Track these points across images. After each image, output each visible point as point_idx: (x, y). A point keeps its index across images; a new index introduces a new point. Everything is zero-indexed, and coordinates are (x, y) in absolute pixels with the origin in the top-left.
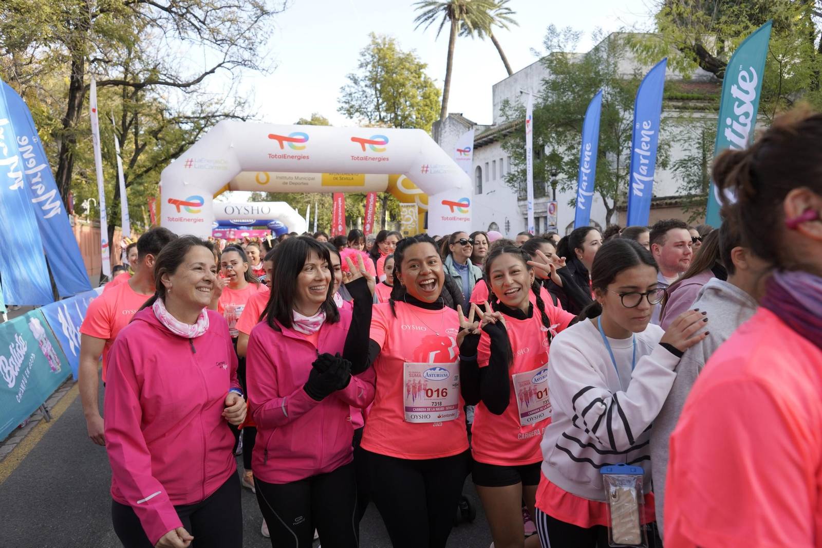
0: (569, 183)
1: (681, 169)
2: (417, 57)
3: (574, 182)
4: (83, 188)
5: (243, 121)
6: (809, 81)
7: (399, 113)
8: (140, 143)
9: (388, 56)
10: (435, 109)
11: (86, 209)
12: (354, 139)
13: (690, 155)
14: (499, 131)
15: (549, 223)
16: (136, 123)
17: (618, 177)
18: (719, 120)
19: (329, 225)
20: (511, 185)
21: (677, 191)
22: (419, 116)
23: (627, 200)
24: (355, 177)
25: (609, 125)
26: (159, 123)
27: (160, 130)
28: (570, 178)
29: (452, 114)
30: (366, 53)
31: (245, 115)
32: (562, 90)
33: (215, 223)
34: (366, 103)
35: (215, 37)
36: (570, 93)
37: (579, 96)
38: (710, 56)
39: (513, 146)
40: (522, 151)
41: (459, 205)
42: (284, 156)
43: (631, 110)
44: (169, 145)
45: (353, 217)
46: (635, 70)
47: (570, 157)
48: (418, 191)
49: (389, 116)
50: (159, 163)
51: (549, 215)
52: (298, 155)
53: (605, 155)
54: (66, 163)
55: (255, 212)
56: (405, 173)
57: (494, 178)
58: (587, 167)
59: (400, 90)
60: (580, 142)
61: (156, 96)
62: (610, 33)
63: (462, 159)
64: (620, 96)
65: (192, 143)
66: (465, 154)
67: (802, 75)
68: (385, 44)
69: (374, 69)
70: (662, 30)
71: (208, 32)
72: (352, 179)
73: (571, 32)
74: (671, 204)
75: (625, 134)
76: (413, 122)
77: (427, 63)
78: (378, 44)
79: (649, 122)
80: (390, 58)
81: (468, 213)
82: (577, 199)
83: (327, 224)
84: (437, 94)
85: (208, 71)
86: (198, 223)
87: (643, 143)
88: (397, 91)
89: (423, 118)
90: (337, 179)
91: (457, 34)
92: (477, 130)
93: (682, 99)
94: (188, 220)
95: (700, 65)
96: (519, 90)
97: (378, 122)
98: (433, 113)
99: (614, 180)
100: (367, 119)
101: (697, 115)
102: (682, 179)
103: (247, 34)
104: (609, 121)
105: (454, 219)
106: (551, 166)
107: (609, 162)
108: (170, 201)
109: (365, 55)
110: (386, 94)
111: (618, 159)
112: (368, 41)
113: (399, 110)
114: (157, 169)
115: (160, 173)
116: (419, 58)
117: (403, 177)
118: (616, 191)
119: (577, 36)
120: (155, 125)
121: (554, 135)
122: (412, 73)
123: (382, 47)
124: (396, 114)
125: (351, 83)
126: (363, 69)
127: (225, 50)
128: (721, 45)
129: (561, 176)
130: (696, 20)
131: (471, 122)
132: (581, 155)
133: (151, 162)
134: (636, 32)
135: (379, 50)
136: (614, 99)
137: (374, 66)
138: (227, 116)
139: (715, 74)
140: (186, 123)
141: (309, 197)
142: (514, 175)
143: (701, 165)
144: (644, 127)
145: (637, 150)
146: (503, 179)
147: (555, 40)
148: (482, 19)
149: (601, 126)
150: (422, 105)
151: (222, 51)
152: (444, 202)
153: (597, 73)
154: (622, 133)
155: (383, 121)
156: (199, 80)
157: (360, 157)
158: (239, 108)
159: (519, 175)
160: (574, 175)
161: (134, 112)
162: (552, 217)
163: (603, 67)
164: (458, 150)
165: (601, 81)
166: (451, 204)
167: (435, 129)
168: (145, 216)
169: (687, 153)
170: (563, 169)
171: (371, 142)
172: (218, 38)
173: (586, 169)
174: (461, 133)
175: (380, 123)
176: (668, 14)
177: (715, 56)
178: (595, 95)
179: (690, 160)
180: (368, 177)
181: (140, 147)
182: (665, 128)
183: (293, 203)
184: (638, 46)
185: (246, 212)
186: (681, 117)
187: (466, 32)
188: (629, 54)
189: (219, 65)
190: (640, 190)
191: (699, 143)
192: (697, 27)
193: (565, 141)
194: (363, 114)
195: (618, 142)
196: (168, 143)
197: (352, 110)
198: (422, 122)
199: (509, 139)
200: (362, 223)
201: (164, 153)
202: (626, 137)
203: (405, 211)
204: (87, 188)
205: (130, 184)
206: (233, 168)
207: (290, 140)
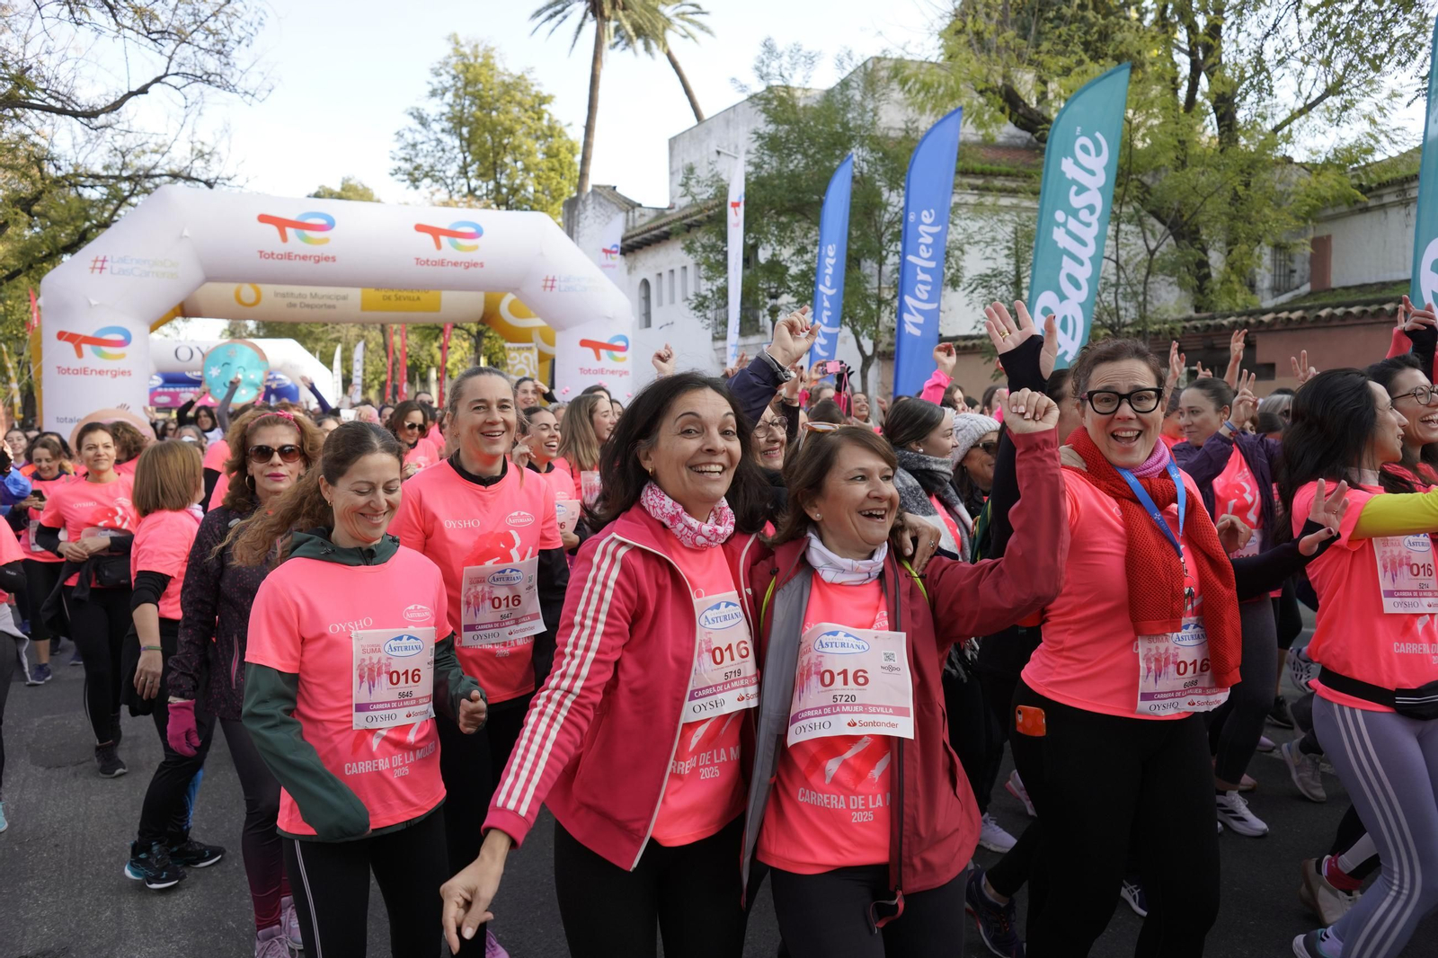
1: (980, 289)
2: (535, 82)
5: (207, 188)
6: (1172, 155)
7: (503, 181)
9: (482, 79)
10: (568, 177)
12: (420, 228)
13: (995, 267)
14: (680, 219)
17: (880, 301)
18: (1041, 211)
19: (376, 382)
20: (700, 314)
21: (975, 327)
22: (540, 188)
23: (895, 341)
24: (423, 295)
25: (866, 214)
26: (33, 183)
27: (37, 198)
28: (802, 301)
29: (599, 187)
30: (442, 71)
31: (212, 176)
32: (786, 151)
33: (155, 377)
34: (443, 161)
35: (147, 23)
36: (799, 157)
37: (816, 162)
38: (1025, 104)
39: (703, 247)
40: (720, 257)
41: (610, 347)
42: (289, 256)
43: (900, 190)
44: (56, 228)
45: (420, 367)
46: (906, 122)
47: (800, 267)
48: (537, 322)
49: (484, 187)
50: (39, 262)
52: (314, 254)
53: (859, 265)
56: (515, 290)
57: (672, 301)
58: (829, 284)
59: (505, 141)
60: (816, 241)
61: (27, 131)
62: (866, 58)
64: (882, 166)
65: (105, 225)
67: (1161, 145)
68: (476, 57)
69: (458, 101)
70: (950, 57)
71: (130, 14)
72: (418, 298)
73: (801, 53)
74: (965, 348)
75: (891, 230)
76: (528, 199)
77: (553, 93)
78: (463, 56)
79: (932, 211)
80: (487, 81)
81: (626, 361)
83: (373, 380)
84: (572, 151)
85: (134, 88)
86: (120, 377)
87: (923, 247)
88: (500, 142)
89: (547, 192)
90: (389, 298)
91: (607, 43)
92: (642, 215)
93: (983, 174)
94: (100, 372)
95: (1010, 119)
96: (714, 148)
97: (465, 196)
98: (565, 183)
99: (874, 307)
100: (444, 191)
101: (1005, 201)
102: (982, 307)
103: (211, 24)
104: (866, 208)
105: (602, 371)
106: (769, 281)
107: (864, 277)
108: (61, 335)
109: (441, 75)
110: (480, 147)
111: (880, 271)
112: (447, 49)
113: (504, 176)
114: (32, 273)
115: (39, 281)
116: (539, 84)
117: (510, 297)
118: (877, 326)
119: (811, 59)
120: (26, 191)
121: (773, 229)
122: (526, 111)
123: (472, 61)
124: (498, 186)
125: (415, 124)
126: (436, 100)
127: (167, 51)
128: (1043, 88)
129: (786, 299)
130: (1004, 45)
131: (631, 201)
132: (819, 264)
133: (18, 259)
134: (908, 58)
135: (467, 68)
136: (873, 170)
137: (457, 95)
138: (175, 176)
139: (1033, 134)
140: (92, 187)
141: (339, 331)
142: (705, 297)
143: (1011, 284)
144: (924, 219)
145: (910, 258)
146: (687, 303)
147: (775, 64)
148: (649, 21)
149: (852, 215)
150: (544, 168)
151: (160, 52)
152: (584, 343)
153: (845, 125)
154: (887, 228)
155: (475, 196)
156: (116, 106)
157: (431, 259)
158: (199, 164)
159: (714, 296)
160: (808, 297)
163: (855, 114)
165: (852, 138)
166: (596, 346)
167: (568, 212)
168: (10, 364)
169: (990, 263)
170: (789, 287)
171: (452, 234)
172: (153, 28)
173: (827, 289)
175: (469, 198)
176: (959, 32)
177: (1033, 104)
178: (842, 162)
179: (995, 276)
180: (447, 296)
182: (957, 222)
183: (308, 341)
184: (910, 84)
186: (981, 204)
187: (624, 42)
188: (897, 94)
189: (158, 80)
190: (916, 325)
191: (1009, 248)
192: (1005, 56)
193: (792, 240)
194: (437, 181)
195: (880, 243)
196: (54, 223)
197: (417, 174)
198: (545, 198)
199: (699, 235)
200: (438, 379)
201: (48, 242)
202: (893, 234)
203: (515, 358)
206: (189, 276)
207: (300, 225)
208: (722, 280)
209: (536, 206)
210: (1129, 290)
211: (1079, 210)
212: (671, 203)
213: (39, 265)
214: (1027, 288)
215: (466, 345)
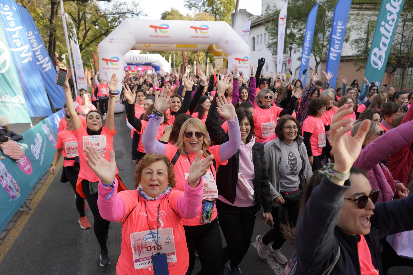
0: (298, 49)
1: (355, 44)
3: (301, 48)
4: (61, 48)
5: (137, 16)
7: (214, 7)
10: (233, 5)
11: (64, 59)
12: (192, 27)
13: (360, 37)
14: (264, 19)
15: (287, 68)
16: (85, 18)
17: (323, 46)
19: (180, 65)
20: (269, 49)
21: (352, 53)
22: (225, 9)
23: (327, 57)
25: (320, 19)
26: (96, 17)
28: (299, 46)
29: (241, 9)
31: (138, 12)
33: (125, 64)
34: (198, 2)
36: (301, 1)
37: (306, 3)
39: (271, 29)
40: (276, 32)
41: (243, 60)
42: (157, 36)
43: (332, 12)
45: (192, 60)
47: (299, 35)
49: (209, 9)
50: (98, 38)
51: (287, 64)
52: (164, 35)
53: (317, 35)
54: (53, 41)
55: (144, 59)
57: (261, 43)
58: (308, 43)
60: (305, 27)
63: (245, 35)
64: (327, 4)
65: (112, 28)
66: (246, 33)
74: (349, 60)
76: (221, 12)
79: (342, 21)
81: (247, 64)
82: (301, 58)
86: (117, 70)
87: (338, 33)
92: (253, 18)
93: (359, 4)
94: (112, 69)
97: (204, 12)
98: (232, 7)
99: (321, 47)
100: (198, 10)
101: (366, 12)
102: (355, 49)
105: (240, 67)
106: (290, 40)
107: (318, 38)
108: (103, 59)
111: (324, 37)
113: (215, 5)
114: (96, 41)
115: (98, 45)
117: (215, 45)
118: (321, 53)
120: (94, 19)
121: (292, 24)
124: (213, 8)
129: (295, 46)
131: (250, 14)
132: (305, 35)
133: (93, 38)
136: (323, 5)
138: (129, 13)
140: (109, 17)
142: (271, 44)
143: (365, 42)
144: (338, 24)
145: (333, 36)
146: (266, 46)
150: (226, 3)
152: (236, 59)
154: (327, 24)
155: (206, 12)
157: (195, 36)
158: (135, 8)
159: (273, 44)
161: (83, 12)
162: (289, 65)
164: (244, 31)
166: (239, 60)
167: (233, 17)
168: (92, 65)
169: (359, 36)
170: (295, 42)
171: (200, 29)
173: (307, 44)
174: (245, 20)
179: (360, 40)
181: (87, 29)
182: (350, 21)
183: (163, 54)
185: (140, 59)
186: (358, 14)
190: (334, 57)
191: (366, 31)
193: (297, 27)
194: (196, 8)
195: (324, 28)
196: (101, 28)
197: (191, 6)
198: (226, 12)
199: (269, 25)
200: (196, 64)
201: (99, 33)
203: (217, 61)
204: (64, 48)
205: (84, 48)
206: (133, 43)
207: (160, 28)
208: (276, 40)
209: (223, 14)
210: (406, 44)
211: (389, 21)
212: (262, 14)
214: (370, 44)
215: (204, 54)
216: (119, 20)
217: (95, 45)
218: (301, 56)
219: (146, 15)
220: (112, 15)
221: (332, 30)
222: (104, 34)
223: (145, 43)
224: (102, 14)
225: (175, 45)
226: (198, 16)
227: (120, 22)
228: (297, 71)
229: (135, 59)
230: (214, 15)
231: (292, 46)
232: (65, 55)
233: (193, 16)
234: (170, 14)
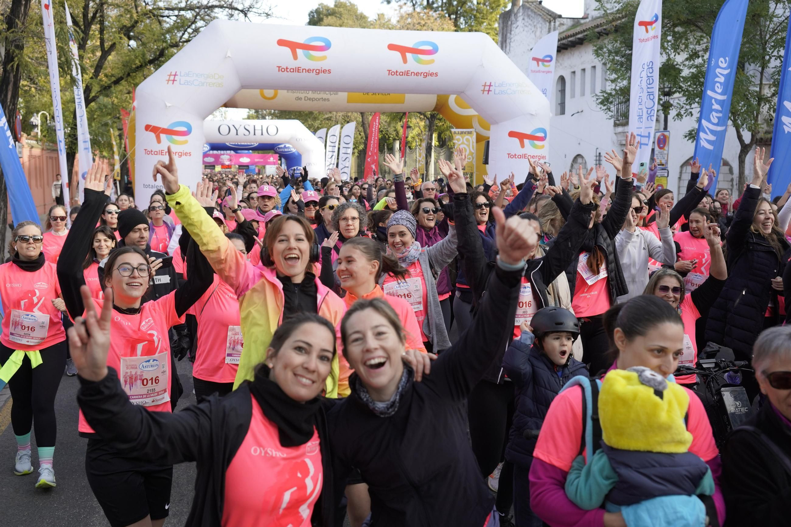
0: (688, 107)
3: (696, 105)
4: (32, 97)
5: (243, 16)
8: (107, 45)
11: (36, 126)
12: (392, 47)
14: (592, 28)
16: (102, 17)
17: (761, 99)
20: (605, 107)
23: (772, 130)
26: (132, 16)
28: (691, 97)
31: (247, 5)
33: (205, 145)
39: (610, 52)
41: (532, 138)
42: (298, 70)
45: (389, 139)
47: (692, 70)
48: (473, 112)
51: (657, 149)
52: (316, 68)
53: (743, 70)
54: (12, 76)
55: (258, 132)
57: (583, 94)
58: (718, 90)
60: (707, 47)
63: (539, 71)
65: (176, 45)
66: (543, 65)
72: (389, 94)
75: (774, 38)
76: (473, 10)
81: (543, 148)
82: (698, 131)
86: (184, 157)
89: (487, 4)
90: (367, 93)
92: (562, 24)
97: (425, 8)
105: (524, 156)
107: (748, 78)
108: (148, 128)
111: (762, 73)
114: (129, 79)
115: (135, 89)
117: (455, 96)
118: (756, 119)
120: (126, 22)
121: (669, 38)
129: (678, 99)
131: (553, 13)
133: (122, 71)
140: (168, 17)
142: (610, 94)
146: (595, 99)
152: (512, 134)
154: (771, 37)
155: (432, 8)
157: (399, 71)
159: (617, 93)
160: (696, 96)
164: (534, 59)
166: (521, 137)
167: (503, 23)
168: (114, 143)
170: (681, 87)
171: (415, 51)
173: (716, 95)
174: (539, 30)
181: (106, 48)
185: (247, 133)
195: (764, 49)
196: (144, 44)
198: (485, 8)
199: (606, 41)
200: (400, 148)
201: (140, 58)
202: (776, 41)
203: (458, 140)
204: (38, 96)
205: (94, 99)
206: (229, 85)
207: (306, 47)
208: (625, 83)
209: (478, 15)
212: (585, 13)
213: (134, 74)
215: (422, 124)
216: (193, 26)
217: (127, 92)
218: (696, 126)
219: (268, 15)
220: (176, 12)
221: (787, 53)
222: (151, 62)
223: (261, 87)
224: (150, 8)
225: (343, 96)
226: (409, 20)
227: (196, 30)
228: (685, 168)
229: (233, 131)
230: (453, 16)
231: (671, 102)
232: (40, 114)
233: (394, 21)
234: (331, 13)
